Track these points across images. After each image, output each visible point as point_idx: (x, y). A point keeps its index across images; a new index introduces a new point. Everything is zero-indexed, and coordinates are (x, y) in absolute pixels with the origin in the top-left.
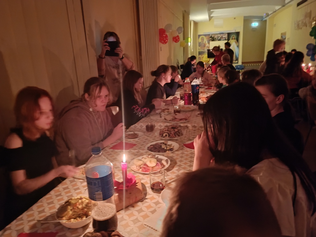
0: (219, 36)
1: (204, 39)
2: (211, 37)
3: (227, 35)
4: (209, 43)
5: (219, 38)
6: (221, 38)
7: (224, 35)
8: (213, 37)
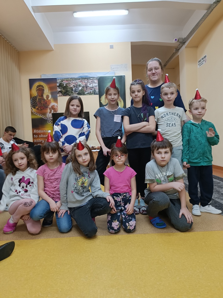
0: (80, 84)
1: (43, 90)
2: (61, 86)
3: (96, 81)
4: (56, 100)
5: (80, 88)
6: (85, 88)
7: (90, 81)
8: (66, 86)
